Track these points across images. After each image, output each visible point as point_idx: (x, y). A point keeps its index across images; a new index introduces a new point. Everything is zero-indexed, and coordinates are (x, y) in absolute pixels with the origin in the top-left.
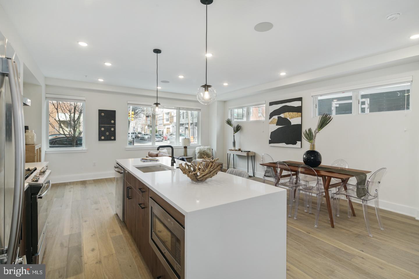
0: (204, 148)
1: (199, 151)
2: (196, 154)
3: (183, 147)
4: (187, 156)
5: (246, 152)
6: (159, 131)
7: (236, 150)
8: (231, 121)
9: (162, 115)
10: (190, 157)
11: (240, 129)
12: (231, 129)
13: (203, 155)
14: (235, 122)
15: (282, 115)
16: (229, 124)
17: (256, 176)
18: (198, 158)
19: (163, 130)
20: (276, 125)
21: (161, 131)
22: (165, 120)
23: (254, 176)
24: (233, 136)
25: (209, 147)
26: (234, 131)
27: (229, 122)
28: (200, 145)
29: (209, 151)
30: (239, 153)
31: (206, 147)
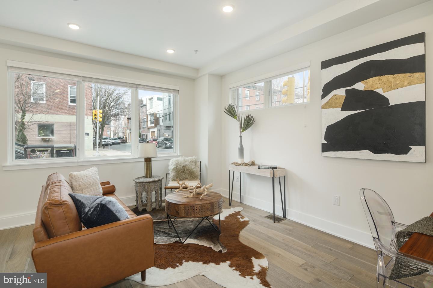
0: (184, 160)
1: (175, 166)
2: (170, 172)
3: (143, 160)
4: (151, 177)
5: (269, 168)
6: (142, 135)
7: (246, 165)
8: (235, 109)
9: (146, 117)
10: (157, 179)
11: (252, 124)
12: (234, 125)
13: (181, 174)
14: (242, 111)
15: (360, 86)
16: (232, 114)
17: (289, 217)
18: (173, 180)
19: (147, 134)
20: (342, 110)
21: (145, 135)
22: (149, 122)
23: (285, 217)
24: (239, 138)
25: (193, 158)
26: (241, 128)
27: (231, 112)
28: (179, 154)
29: (193, 167)
30: (253, 170)
31: (189, 158)
